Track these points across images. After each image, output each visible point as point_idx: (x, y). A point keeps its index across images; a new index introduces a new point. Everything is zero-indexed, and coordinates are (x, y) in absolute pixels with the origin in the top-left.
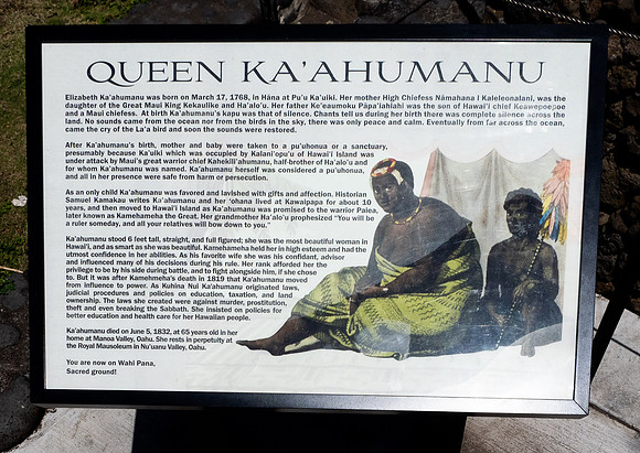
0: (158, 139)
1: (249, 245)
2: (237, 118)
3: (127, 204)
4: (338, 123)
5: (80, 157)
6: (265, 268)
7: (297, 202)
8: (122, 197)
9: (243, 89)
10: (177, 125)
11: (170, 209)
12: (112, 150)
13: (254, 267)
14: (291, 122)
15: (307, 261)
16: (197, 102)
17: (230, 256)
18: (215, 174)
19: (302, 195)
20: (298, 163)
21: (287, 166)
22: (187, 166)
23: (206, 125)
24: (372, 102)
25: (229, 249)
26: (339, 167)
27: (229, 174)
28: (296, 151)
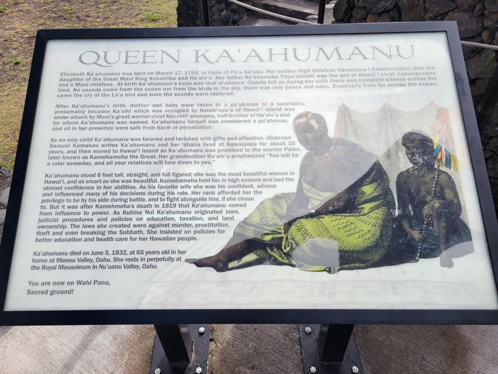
0: (128, 101)
1: (197, 178)
2: (190, 86)
3: (100, 148)
4: (266, 88)
5: (66, 115)
6: (211, 196)
7: (236, 144)
8: (96, 143)
9: (193, 67)
10: (144, 92)
11: (134, 151)
12: (91, 109)
13: (201, 196)
14: (230, 88)
15: (246, 190)
16: (159, 76)
17: (182, 187)
18: (172, 125)
19: (240, 139)
20: (236, 116)
21: (228, 118)
22: (150, 120)
23: (166, 92)
24: (291, 74)
25: (181, 181)
26: (268, 118)
27: (182, 125)
28: (234, 108)
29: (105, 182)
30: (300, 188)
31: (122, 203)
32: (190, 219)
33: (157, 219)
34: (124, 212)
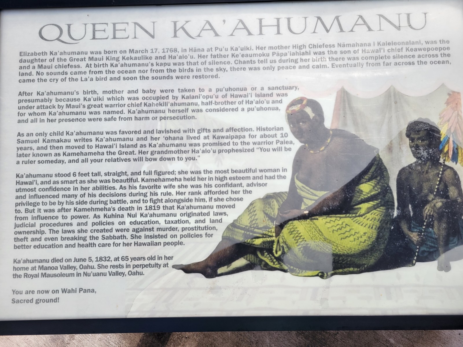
0: (100, 87)
1: (182, 176)
2: (168, 67)
3: (73, 143)
4: (255, 69)
5: (31, 104)
6: (197, 197)
7: (223, 137)
8: (68, 137)
9: (172, 43)
10: (116, 75)
11: (110, 147)
12: (59, 97)
13: (187, 196)
14: (215, 70)
15: (235, 189)
16: (133, 55)
17: (165, 187)
18: (151, 115)
19: (227, 131)
20: (222, 103)
21: (213, 107)
22: (125, 109)
23: (142, 74)
24: (283, 51)
25: (164, 180)
26: (258, 106)
27: (163, 115)
28: (220, 94)
29: (81, 182)
30: (293, 186)
31: (102, 206)
32: (176, 222)
33: (141, 223)
34: (105, 216)
